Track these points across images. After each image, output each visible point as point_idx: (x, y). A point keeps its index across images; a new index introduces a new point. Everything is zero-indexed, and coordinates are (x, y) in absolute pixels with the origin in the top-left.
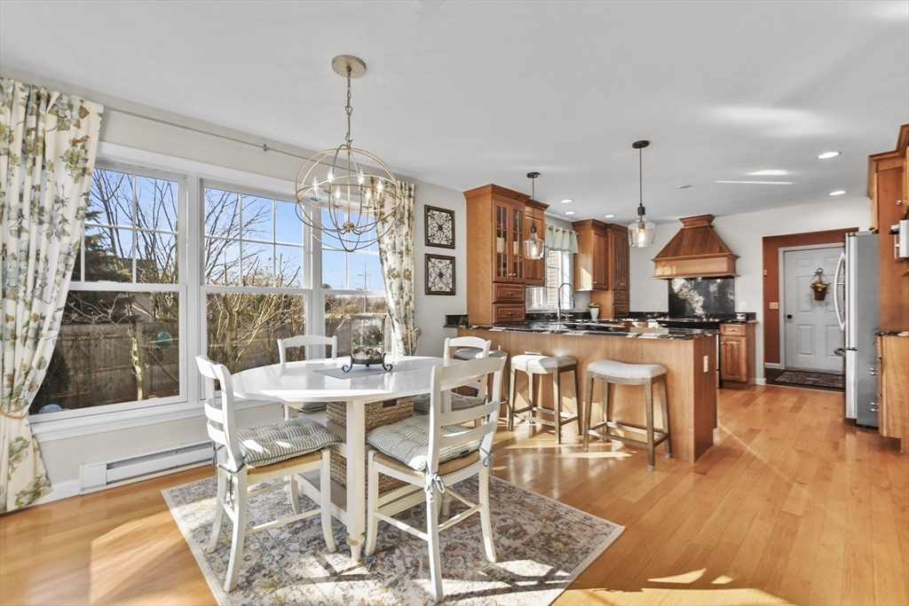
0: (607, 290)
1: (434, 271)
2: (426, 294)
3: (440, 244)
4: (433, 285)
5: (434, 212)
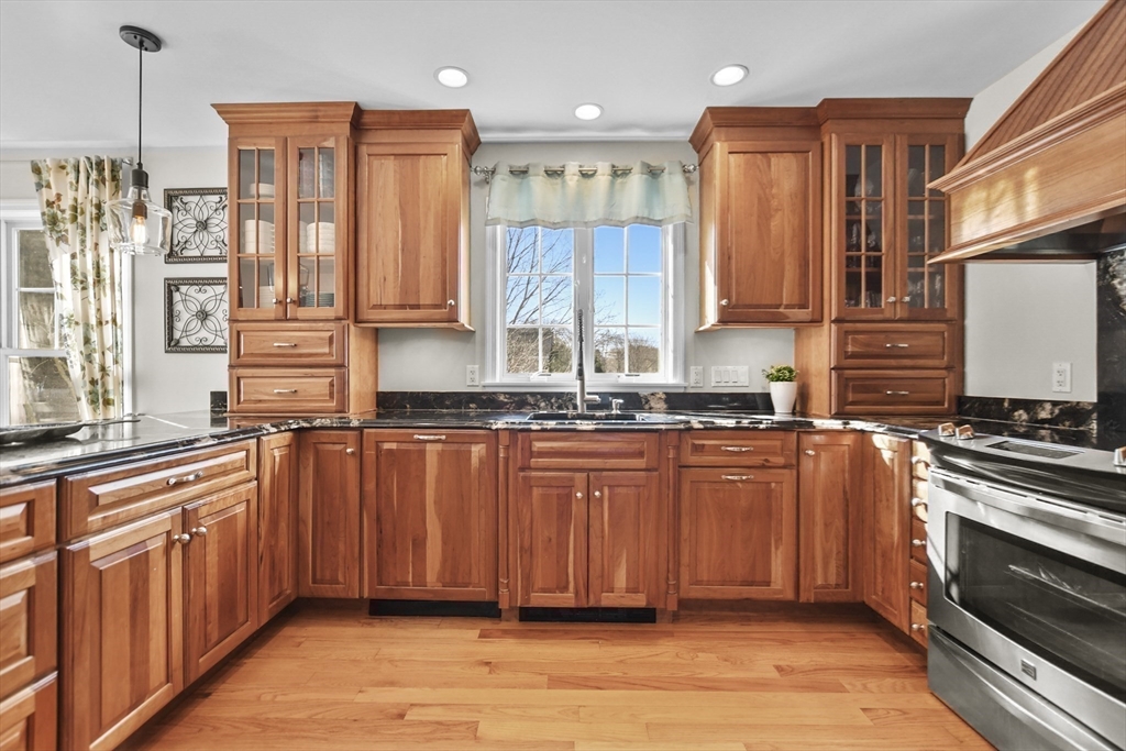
0: (817, 321)
1: (187, 308)
2: (166, 352)
3: (202, 256)
4: (184, 334)
5: (186, 199)
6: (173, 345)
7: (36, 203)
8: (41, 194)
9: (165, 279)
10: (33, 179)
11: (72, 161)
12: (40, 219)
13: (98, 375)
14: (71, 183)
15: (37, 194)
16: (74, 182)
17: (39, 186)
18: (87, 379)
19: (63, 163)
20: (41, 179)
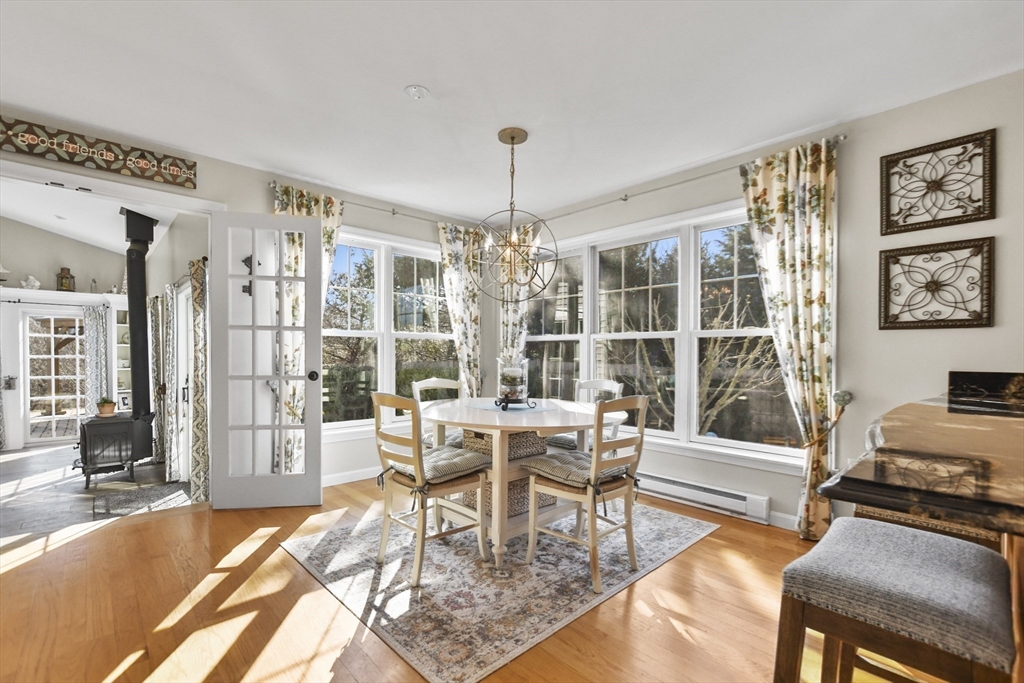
1: (910, 281)
2: (881, 328)
3: (934, 221)
4: (907, 309)
5: (910, 161)
6: (889, 322)
7: (743, 201)
8: (747, 194)
9: (881, 252)
10: (741, 181)
11: (781, 155)
12: (746, 214)
13: (805, 352)
14: (780, 176)
15: (744, 195)
16: (784, 174)
17: (746, 186)
18: (796, 356)
19: (771, 159)
20: (747, 180)
